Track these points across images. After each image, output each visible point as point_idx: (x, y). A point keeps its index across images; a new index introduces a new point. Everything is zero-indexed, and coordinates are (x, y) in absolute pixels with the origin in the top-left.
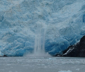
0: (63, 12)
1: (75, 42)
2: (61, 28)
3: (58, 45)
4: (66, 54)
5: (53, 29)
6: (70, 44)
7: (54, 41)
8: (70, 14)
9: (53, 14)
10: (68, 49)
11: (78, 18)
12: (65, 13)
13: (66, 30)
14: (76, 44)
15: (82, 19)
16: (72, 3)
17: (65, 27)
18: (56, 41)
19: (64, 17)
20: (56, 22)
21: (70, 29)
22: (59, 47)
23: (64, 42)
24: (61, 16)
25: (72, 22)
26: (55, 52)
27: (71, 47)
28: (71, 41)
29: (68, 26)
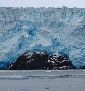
0: (7, 42)
1: (14, 61)
2: (6, 52)
3: (4, 63)
4: (9, 68)
5: (1, 53)
6: (12, 62)
7: (2, 60)
8: (11, 43)
9: (1, 43)
10: (10, 65)
11: (16, 46)
12: (9, 43)
13: (9, 53)
14: (15, 62)
15: (18, 47)
16: (13, 37)
17: (8, 52)
18: (3, 60)
19: (8, 46)
20: (3, 49)
21: (11, 53)
22: (5, 64)
23: (8, 61)
24: (6, 45)
25: (13, 49)
26: (3, 67)
27: (12, 64)
28: (12, 60)
29: (10, 51)
